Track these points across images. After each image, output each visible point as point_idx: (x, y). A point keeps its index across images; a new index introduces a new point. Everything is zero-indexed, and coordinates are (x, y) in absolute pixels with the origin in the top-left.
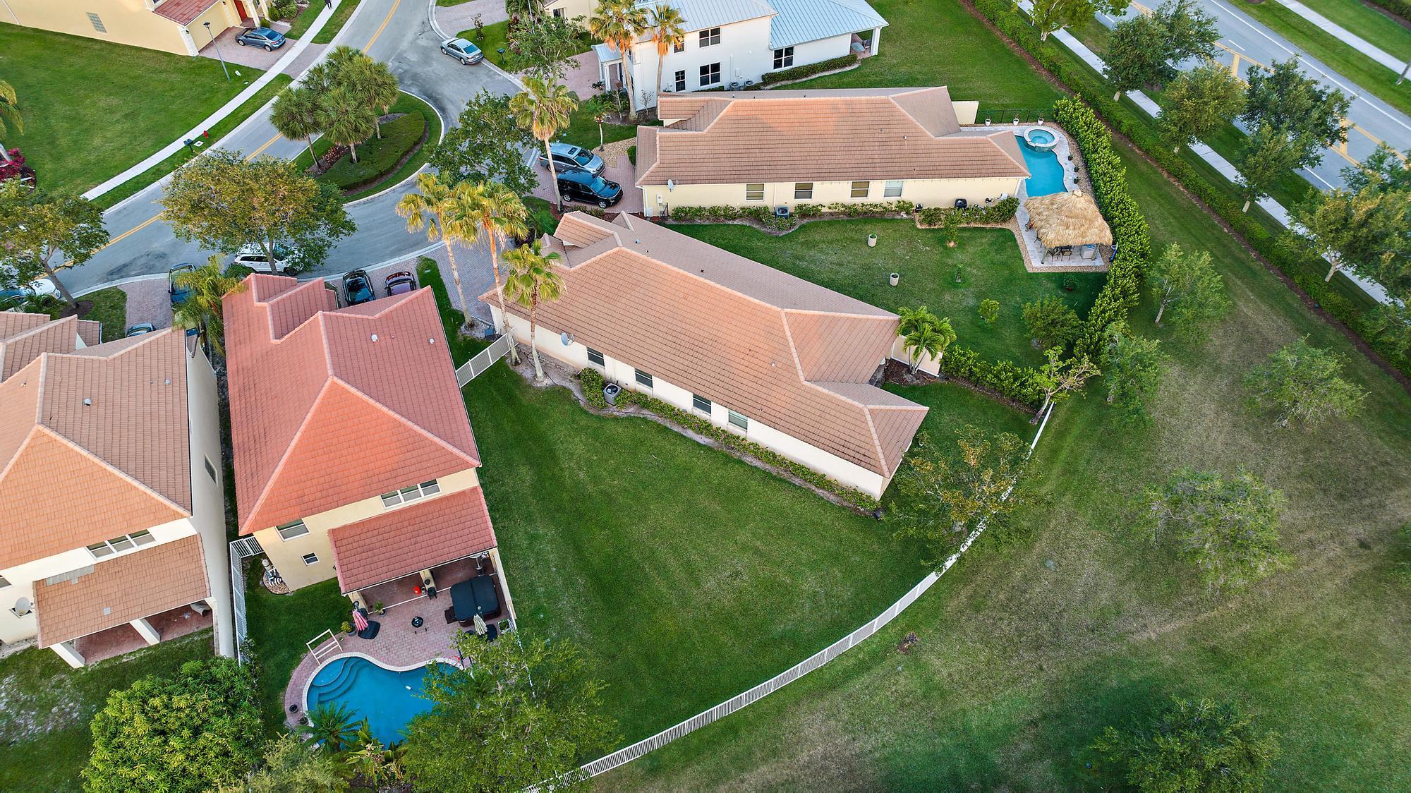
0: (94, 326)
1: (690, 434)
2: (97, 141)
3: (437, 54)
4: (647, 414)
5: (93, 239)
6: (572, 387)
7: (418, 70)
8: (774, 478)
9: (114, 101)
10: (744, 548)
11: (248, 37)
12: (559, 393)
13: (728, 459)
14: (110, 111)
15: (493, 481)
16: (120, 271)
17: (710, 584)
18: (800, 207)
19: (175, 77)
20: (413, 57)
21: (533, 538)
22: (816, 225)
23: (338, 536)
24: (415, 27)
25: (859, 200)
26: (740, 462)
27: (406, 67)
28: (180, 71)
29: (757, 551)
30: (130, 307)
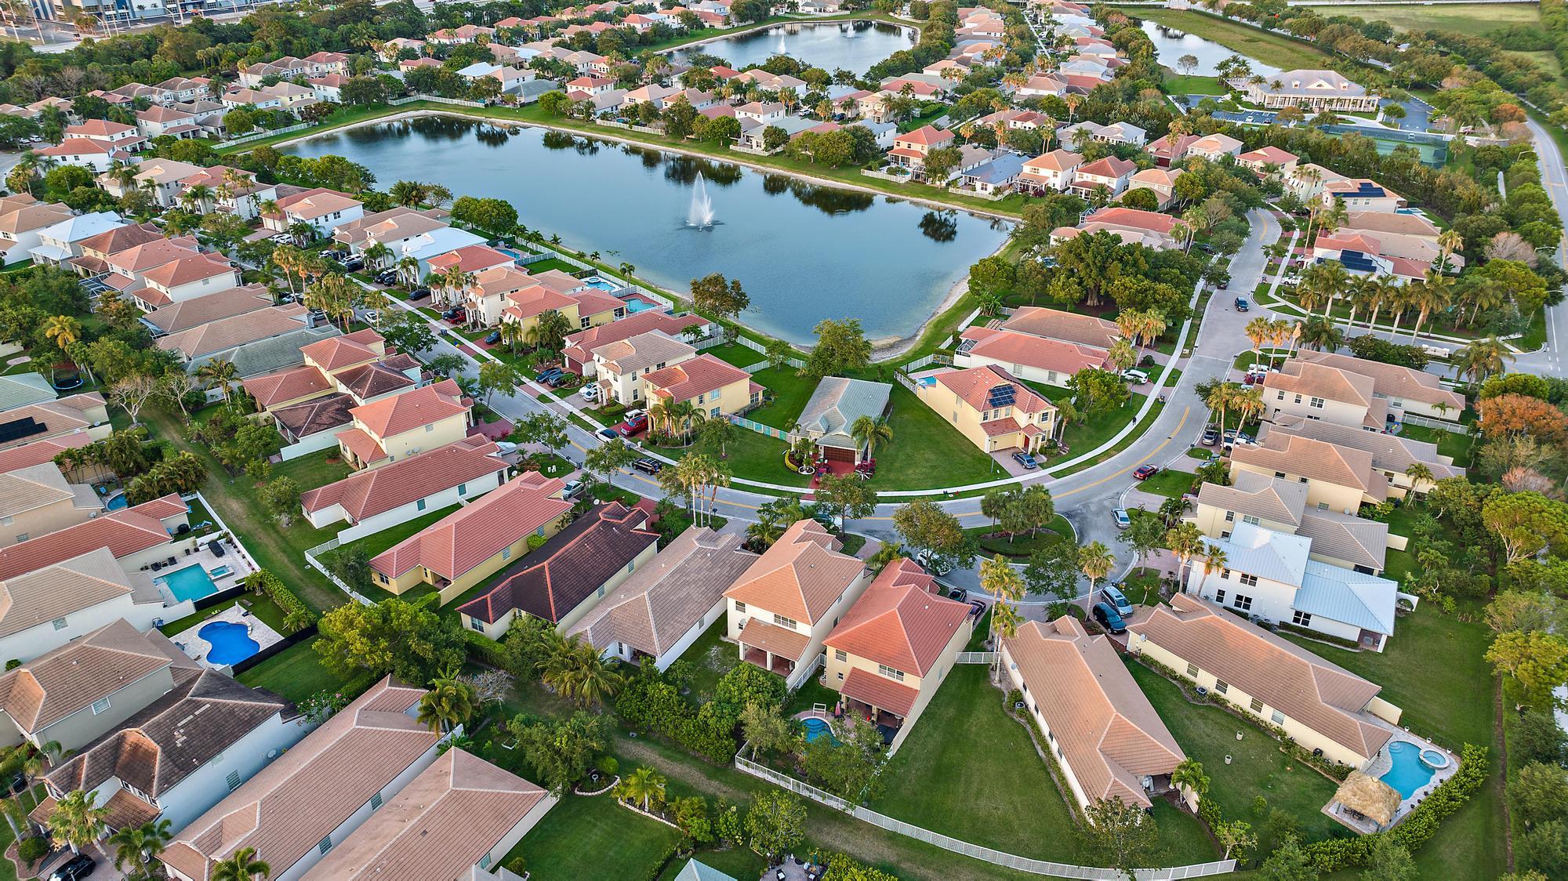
0: (841, 545)
1: (1039, 748)
2: (910, 472)
3: (1107, 513)
4: (1028, 727)
5: (866, 512)
6: (1007, 695)
7: (1089, 516)
8: (1056, 790)
9: (933, 457)
10: (1012, 803)
11: (1017, 457)
12: (999, 694)
13: (1044, 768)
14: (927, 461)
15: (936, 705)
16: (871, 532)
17: (982, 803)
18: (1215, 694)
19: (969, 459)
20: (1093, 508)
21: (929, 735)
22: (1218, 710)
23: (855, 672)
24: (1110, 494)
25: (1254, 712)
26: (1049, 773)
27: (1084, 511)
28: (973, 457)
29: (1015, 808)
30: (863, 548)
